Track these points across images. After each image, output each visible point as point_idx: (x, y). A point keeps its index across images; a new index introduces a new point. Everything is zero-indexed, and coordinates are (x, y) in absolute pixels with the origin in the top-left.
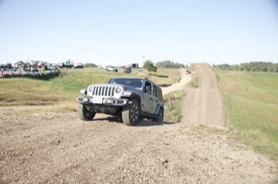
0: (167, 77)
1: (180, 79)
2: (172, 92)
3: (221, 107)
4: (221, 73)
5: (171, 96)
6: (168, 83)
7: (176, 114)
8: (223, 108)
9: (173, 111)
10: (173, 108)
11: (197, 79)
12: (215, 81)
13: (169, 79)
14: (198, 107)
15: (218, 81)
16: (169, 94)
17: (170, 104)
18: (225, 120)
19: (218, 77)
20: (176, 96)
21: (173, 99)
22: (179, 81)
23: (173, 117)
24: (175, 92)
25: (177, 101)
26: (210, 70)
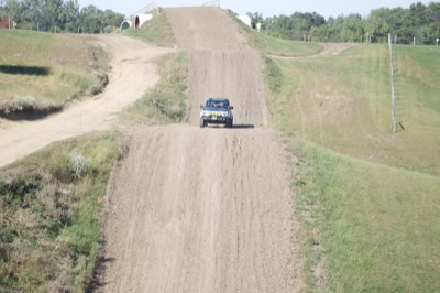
0: (41, 71)
1: (105, 81)
2: (59, 145)
3: (289, 209)
4: (288, 55)
5: (54, 162)
6: (45, 103)
7: (76, 251)
8: (299, 210)
9: (66, 237)
10: (66, 221)
11: (179, 82)
12: (262, 88)
13: (50, 80)
14: (183, 211)
15: (276, 87)
16: (46, 154)
17: (50, 203)
18: (308, 267)
19: (274, 73)
20: (78, 159)
21: (66, 175)
22: (96, 92)
23: (65, 265)
24: (73, 143)
25: (83, 186)
26: (242, 38)
